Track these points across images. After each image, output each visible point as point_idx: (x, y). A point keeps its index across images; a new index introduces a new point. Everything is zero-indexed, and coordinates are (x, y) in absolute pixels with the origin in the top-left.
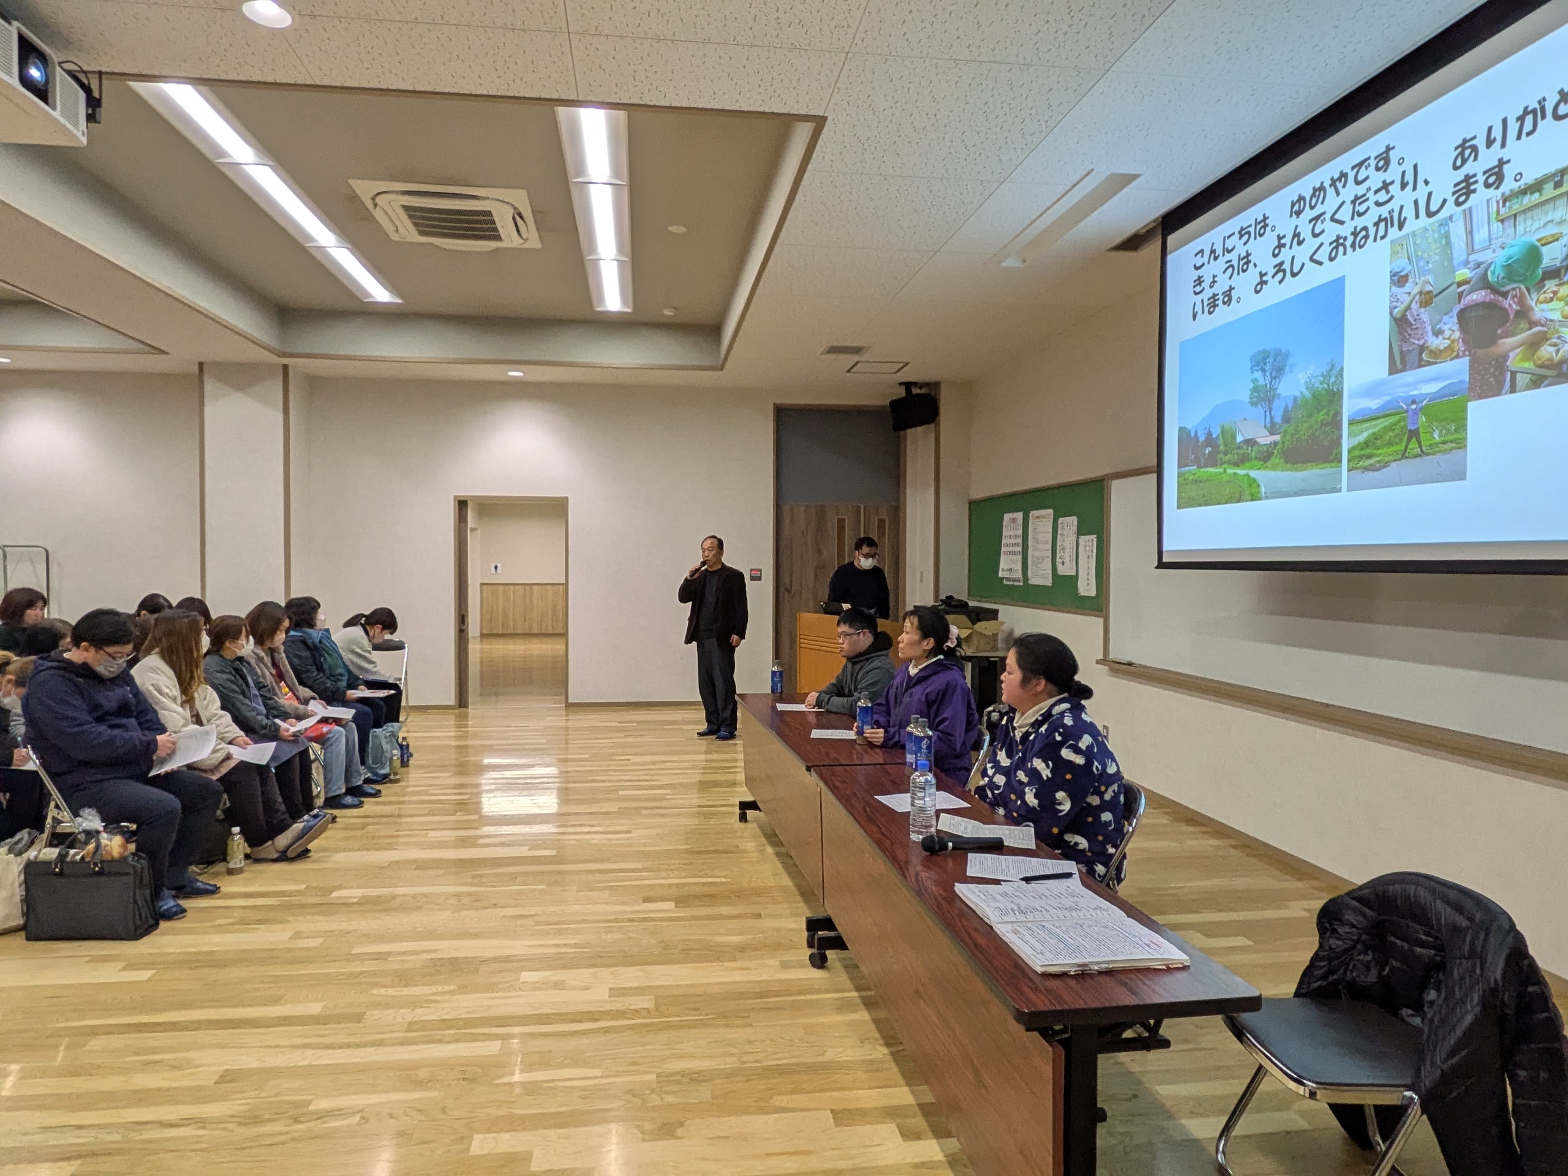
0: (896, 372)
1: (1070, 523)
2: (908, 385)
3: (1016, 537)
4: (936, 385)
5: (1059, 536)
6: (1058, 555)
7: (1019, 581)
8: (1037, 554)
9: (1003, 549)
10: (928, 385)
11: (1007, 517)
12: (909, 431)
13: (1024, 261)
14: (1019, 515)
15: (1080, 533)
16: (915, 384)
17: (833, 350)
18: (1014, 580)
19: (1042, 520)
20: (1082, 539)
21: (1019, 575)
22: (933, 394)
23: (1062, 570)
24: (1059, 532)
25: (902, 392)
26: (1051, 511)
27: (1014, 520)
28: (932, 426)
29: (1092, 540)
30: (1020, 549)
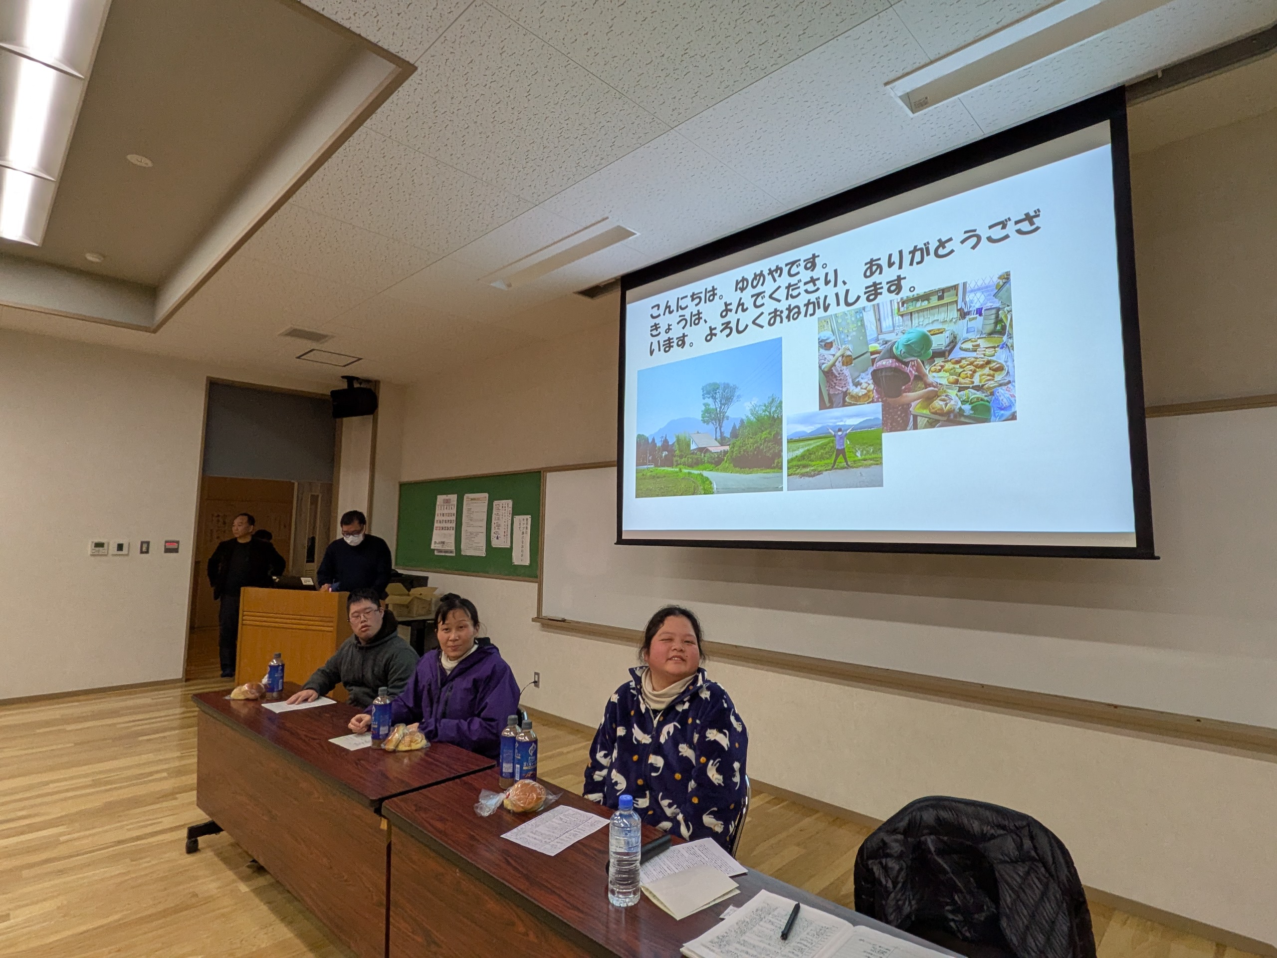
0: (345, 366)
1: (504, 507)
2: (350, 379)
3: (449, 515)
4: (377, 383)
5: (494, 516)
6: (493, 531)
7: (451, 552)
8: (470, 529)
9: (436, 525)
10: (368, 381)
11: (440, 498)
12: (344, 419)
13: (509, 285)
14: (454, 498)
15: (516, 512)
16: (357, 379)
17: (295, 333)
18: (446, 552)
19: (476, 503)
20: (517, 518)
21: (452, 547)
22: (373, 389)
23: (495, 543)
24: (494, 512)
25: (344, 385)
26: (486, 495)
27: (447, 501)
28: (371, 417)
29: (527, 519)
30: (454, 525)
